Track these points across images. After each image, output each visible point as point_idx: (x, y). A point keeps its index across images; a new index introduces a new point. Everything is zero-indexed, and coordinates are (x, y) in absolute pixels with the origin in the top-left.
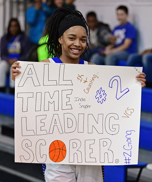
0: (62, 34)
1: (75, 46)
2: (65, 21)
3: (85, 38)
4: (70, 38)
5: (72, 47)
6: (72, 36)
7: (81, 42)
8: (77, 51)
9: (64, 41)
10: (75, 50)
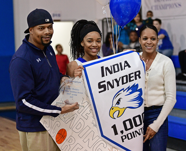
0: (83, 40)
1: (93, 46)
2: (83, 29)
3: (100, 40)
4: (88, 41)
5: (91, 48)
6: (90, 40)
7: (97, 43)
8: (95, 50)
9: (85, 44)
10: (94, 50)
